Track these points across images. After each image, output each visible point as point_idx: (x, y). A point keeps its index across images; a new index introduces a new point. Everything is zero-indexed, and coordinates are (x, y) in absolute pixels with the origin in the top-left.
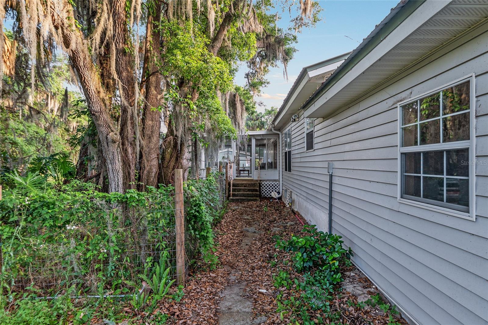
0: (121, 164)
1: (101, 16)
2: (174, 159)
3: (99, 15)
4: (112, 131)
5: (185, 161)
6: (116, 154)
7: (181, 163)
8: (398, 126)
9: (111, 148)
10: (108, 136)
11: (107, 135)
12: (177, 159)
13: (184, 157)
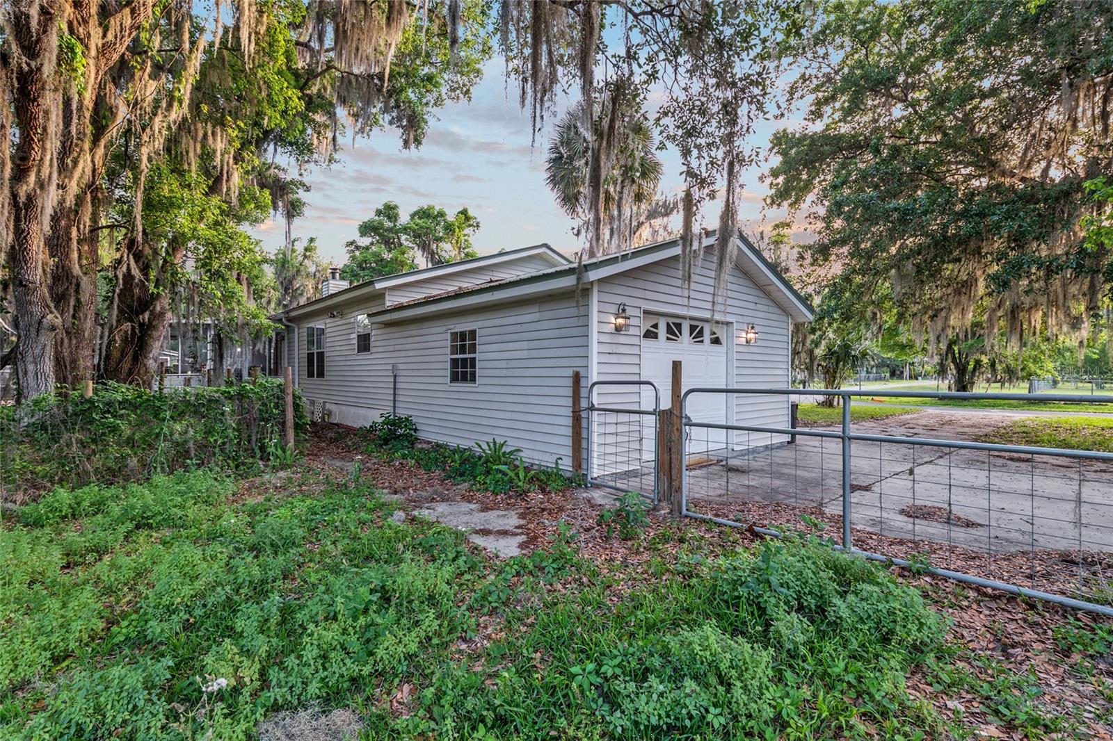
0: (52, 363)
1: (78, 157)
2: (129, 358)
3: (75, 154)
4: (51, 312)
5: (151, 361)
6: (48, 348)
7: (145, 365)
8: (449, 343)
9: (42, 339)
10: (44, 320)
11: (43, 317)
12: (136, 360)
13: (151, 356)
